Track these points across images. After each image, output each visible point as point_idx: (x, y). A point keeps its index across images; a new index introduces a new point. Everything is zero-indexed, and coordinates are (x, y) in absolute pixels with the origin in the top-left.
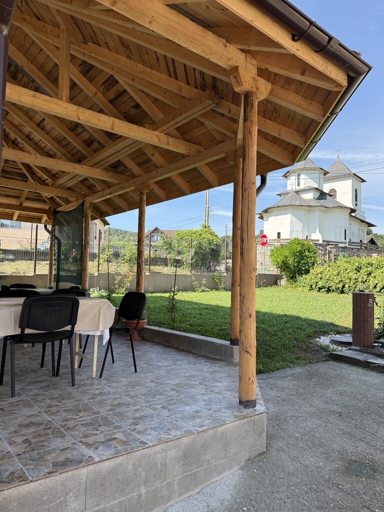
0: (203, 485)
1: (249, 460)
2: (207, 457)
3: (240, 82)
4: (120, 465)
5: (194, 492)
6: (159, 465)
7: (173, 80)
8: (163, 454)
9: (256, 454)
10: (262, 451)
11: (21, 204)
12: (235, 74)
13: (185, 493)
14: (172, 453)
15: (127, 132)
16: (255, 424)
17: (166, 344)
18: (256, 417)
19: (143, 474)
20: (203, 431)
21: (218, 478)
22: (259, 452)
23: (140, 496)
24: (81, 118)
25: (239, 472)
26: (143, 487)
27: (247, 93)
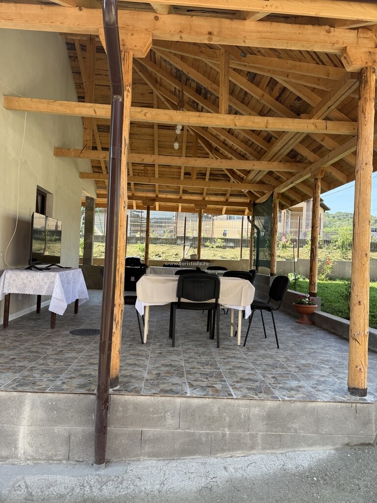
0: (289, 450)
1: (348, 445)
2: (294, 425)
3: (350, 62)
4: (206, 405)
5: (279, 452)
6: (242, 416)
7: (321, 66)
8: (246, 409)
9: (359, 442)
10: (367, 442)
11: (227, 200)
12: (344, 55)
13: (269, 449)
14: (256, 411)
15: (281, 127)
16: (358, 412)
17: (332, 331)
18: (358, 405)
19: (228, 419)
20: (290, 401)
21: (307, 449)
22: (362, 442)
23: (224, 435)
24: (237, 125)
25: (332, 451)
26: (227, 429)
27: (361, 70)
